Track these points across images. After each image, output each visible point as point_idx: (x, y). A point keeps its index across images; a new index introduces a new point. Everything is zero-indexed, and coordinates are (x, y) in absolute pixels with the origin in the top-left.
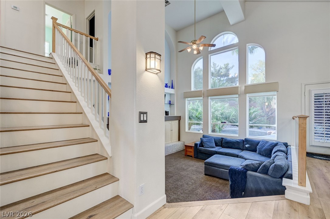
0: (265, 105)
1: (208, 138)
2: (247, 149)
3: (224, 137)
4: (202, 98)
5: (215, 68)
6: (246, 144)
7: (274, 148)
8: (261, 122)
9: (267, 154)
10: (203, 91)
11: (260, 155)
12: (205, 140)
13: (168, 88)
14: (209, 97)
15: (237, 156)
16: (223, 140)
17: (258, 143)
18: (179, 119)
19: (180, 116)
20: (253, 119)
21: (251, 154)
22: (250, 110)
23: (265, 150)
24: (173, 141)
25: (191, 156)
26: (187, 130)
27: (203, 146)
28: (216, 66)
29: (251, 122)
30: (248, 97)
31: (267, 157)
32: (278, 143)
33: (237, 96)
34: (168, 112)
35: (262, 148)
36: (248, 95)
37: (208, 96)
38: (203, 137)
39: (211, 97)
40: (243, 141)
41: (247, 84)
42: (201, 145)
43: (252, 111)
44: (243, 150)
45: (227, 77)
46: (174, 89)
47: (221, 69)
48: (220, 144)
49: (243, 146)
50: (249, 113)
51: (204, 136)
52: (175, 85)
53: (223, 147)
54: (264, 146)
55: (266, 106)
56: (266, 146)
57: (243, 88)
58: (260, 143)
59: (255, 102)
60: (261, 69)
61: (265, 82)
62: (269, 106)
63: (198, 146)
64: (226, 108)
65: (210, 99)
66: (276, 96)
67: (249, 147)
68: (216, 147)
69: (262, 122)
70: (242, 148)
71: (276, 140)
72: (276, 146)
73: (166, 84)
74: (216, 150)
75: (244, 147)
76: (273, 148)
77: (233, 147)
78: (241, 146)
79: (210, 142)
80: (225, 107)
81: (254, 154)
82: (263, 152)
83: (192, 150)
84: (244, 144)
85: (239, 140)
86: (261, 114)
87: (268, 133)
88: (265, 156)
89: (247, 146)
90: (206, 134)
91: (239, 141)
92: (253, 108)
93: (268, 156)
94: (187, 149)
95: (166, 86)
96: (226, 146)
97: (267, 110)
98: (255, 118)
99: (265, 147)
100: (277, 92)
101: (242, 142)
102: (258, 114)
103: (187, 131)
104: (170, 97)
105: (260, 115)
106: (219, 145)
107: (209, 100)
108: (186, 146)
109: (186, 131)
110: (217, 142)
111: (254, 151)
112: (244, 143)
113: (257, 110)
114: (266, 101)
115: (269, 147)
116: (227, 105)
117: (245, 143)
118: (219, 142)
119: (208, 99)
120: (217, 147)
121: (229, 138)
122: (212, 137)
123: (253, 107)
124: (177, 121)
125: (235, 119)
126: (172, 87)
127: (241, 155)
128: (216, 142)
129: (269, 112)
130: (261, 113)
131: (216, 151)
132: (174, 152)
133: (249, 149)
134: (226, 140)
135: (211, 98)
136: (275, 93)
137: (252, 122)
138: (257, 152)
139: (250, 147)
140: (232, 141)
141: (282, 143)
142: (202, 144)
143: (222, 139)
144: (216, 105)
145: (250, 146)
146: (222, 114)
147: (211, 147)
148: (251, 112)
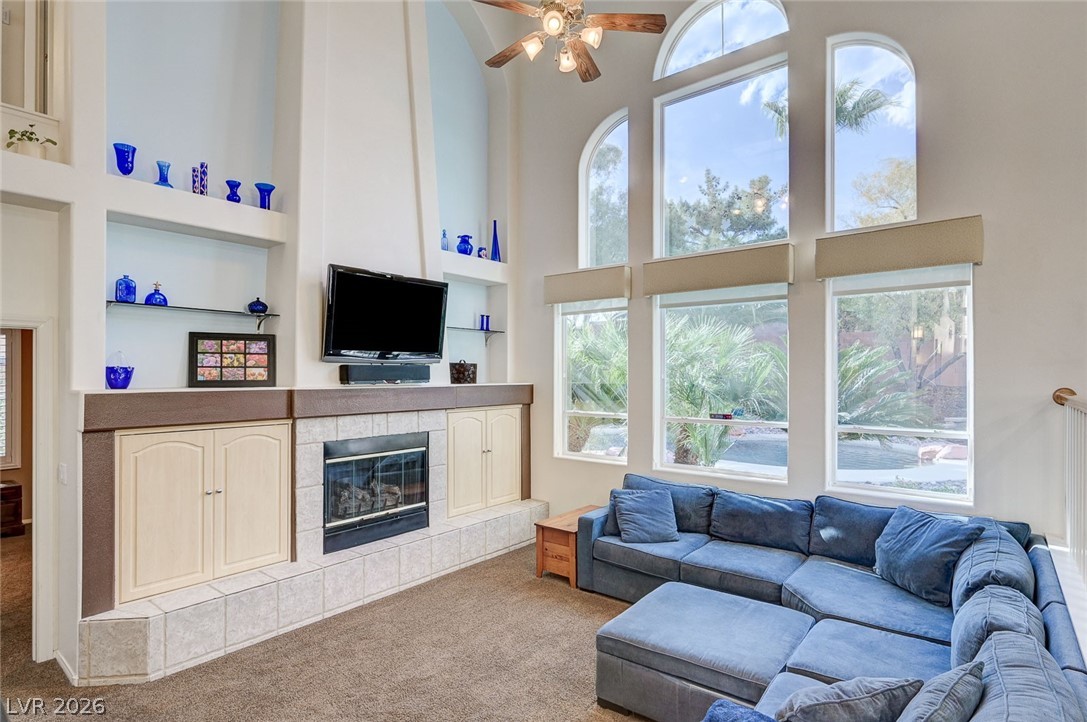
0: (909, 338)
1: (643, 493)
2: (830, 552)
3: (721, 488)
4: (624, 302)
5: (714, 196)
6: (824, 526)
7: (964, 558)
8: (895, 413)
9: (930, 588)
10: (627, 270)
11: (889, 586)
12: (628, 501)
13: (473, 258)
14: (657, 299)
15: (776, 595)
16: (717, 501)
17: (880, 521)
18: (525, 397)
19: (532, 386)
20: (858, 402)
21: (844, 577)
22: (841, 357)
23: (918, 564)
24: (492, 502)
25: (566, 580)
26: (560, 449)
27: (617, 533)
28: (720, 187)
29: (847, 416)
30: (835, 294)
31: (928, 600)
32: (982, 530)
33: (781, 288)
34: (475, 366)
35: (902, 550)
36: (832, 285)
37: (650, 293)
38: (627, 486)
39: (665, 296)
40: (810, 509)
41: (828, 229)
42: (610, 527)
43: (853, 363)
44: (808, 554)
45: (761, 232)
46: (505, 262)
47: (740, 198)
48: (703, 522)
49: (809, 533)
50: (836, 376)
51: (630, 483)
52: (508, 245)
53: (715, 536)
54: (909, 542)
55: (914, 342)
56: (923, 544)
57: (810, 252)
58: (891, 521)
59: (870, 328)
60: (894, 196)
61: (915, 218)
62: (928, 343)
63: (596, 530)
64: (738, 350)
65: (662, 306)
66: (969, 289)
67: (835, 540)
68: (678, 535)
69: (900, 412)
70: (801, 545)
71: (968, 508)
72: (975, 547)
73: (465, 240)
74: (678, 557)
75: (814, 540)
76: (960, 553)
77: (761, 537)
78: (798, 536)
79: (652, 512)
80: (736, 345)
81: (862, 578)
82: (908, 575)
83: (566, 550)
84: (815, 522)
85: (789, 502)
86: (896, 375)
87: (923, 454)
88: (917, 595)
89: (827, 533)
90: (639, 471)
91: (790, 509)
92: (860, 350)
93: (931, 597)
94: (547, 544)
95: (464, 247)
96: (728, 530)
97: (920, 360)
98: (866, 394)
99: (914, 548)
100: (976, 264)
101: (806, 513)
102: (884, 376)
103: (561, 456)
104: (489, 297)
105: (890, 383)
106: (696, 526)
107: (657, 312)
108: (541, 529)
109: (556, 455)
110: (688, 510)
111: (864, 560)
112: (811, 517)
113: (875, 359)
114: (914, 319)
115: (938, 550)
116: (743, 335)
117: (817, 519)
118: (694, 511)
119: (650, 305)
120: (683, 535)
121: (742, 494)
122: (667, 486)
123: (857, 343)
124: (516, 411)
125: (776, 400)
126: (496, 255)
127: (796, 586)
128: (682, 510)
129: (925, 367)
130: (891, 372)
131: (675, 562)
132: (495, 555)
133: (836, 551)
134: (728, 500)
135: (665, 302)
136: (966, 272)
137: (855, 414)
138: (877, 567)
139: (843, 539)
140: (756, 508)
141: (1002, 523)
142: (613, 524)
143: (713, 494)
144: (692, 335)
145: (840, 536)
146: (718, 378)
147: (658, 539)
148: (850, 368)
